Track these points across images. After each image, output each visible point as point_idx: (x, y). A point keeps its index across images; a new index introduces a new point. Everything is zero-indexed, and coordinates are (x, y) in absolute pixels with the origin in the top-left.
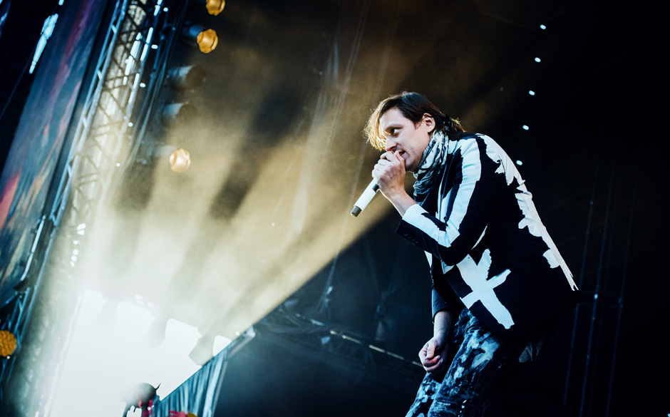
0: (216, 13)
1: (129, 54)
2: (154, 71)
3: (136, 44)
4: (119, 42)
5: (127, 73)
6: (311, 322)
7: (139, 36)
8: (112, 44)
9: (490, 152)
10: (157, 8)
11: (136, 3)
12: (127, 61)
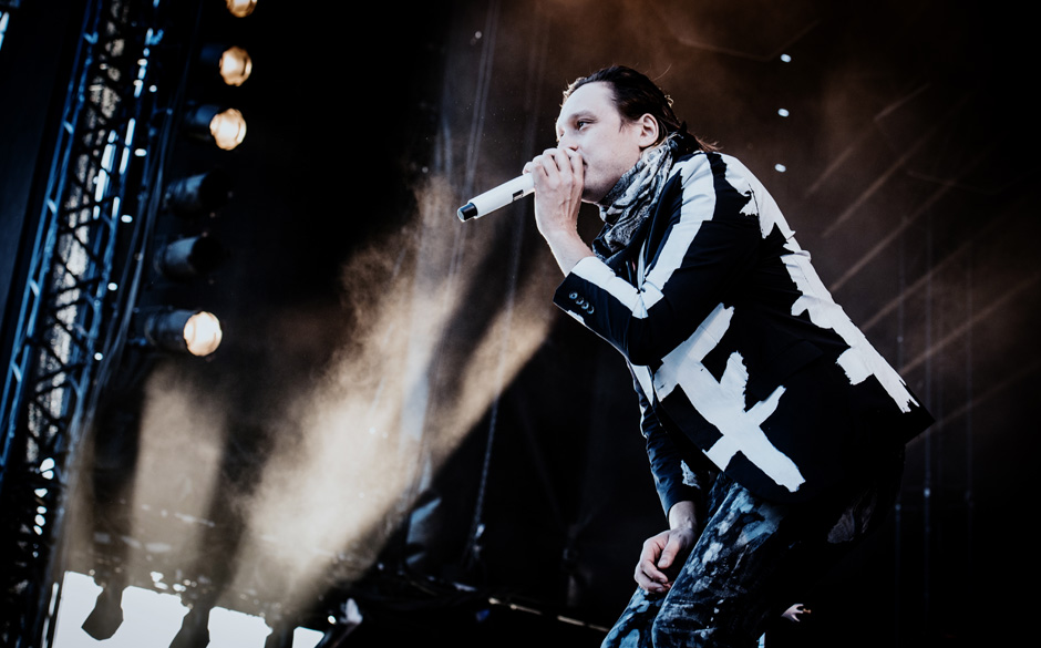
0: (239, 81)
1: (99, 168)
2: (144, 189)
3: (109, 151)
4: (79, 149)
5: (99, 197)
6: (455, 588)
7: (112, 137)
8: (67, 153)
9: (732, 176)
10: (139, 85)
11: (101, 80)
12: (95, 180)
